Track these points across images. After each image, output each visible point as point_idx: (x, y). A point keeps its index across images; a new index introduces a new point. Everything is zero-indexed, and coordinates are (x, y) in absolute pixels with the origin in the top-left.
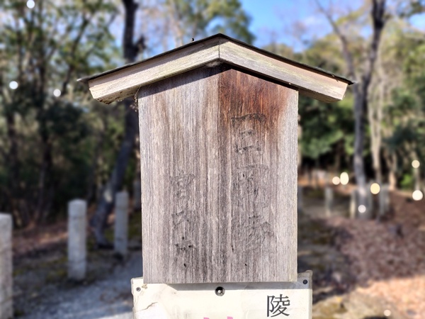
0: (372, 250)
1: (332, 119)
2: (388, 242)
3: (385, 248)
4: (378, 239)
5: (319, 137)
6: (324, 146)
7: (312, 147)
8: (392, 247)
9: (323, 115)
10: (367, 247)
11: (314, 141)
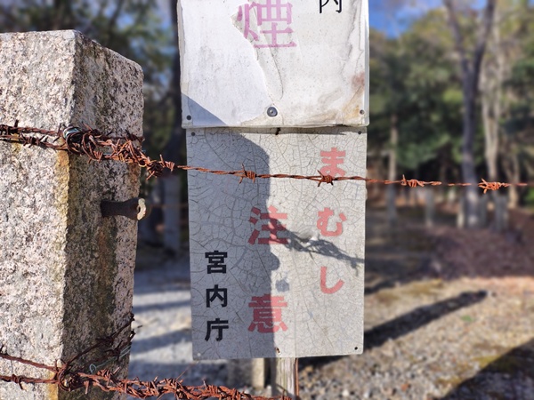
0: (483, 257)
1: (435, 117)
2: (505, 250)
3: (500, 255)
4: (492, 247)
5: (418, 141)
6: (425, 153)
7: (410, 155)
8: (510, 254)
9: (423, 114)
10: (477, 254)
11: (413, 146)
